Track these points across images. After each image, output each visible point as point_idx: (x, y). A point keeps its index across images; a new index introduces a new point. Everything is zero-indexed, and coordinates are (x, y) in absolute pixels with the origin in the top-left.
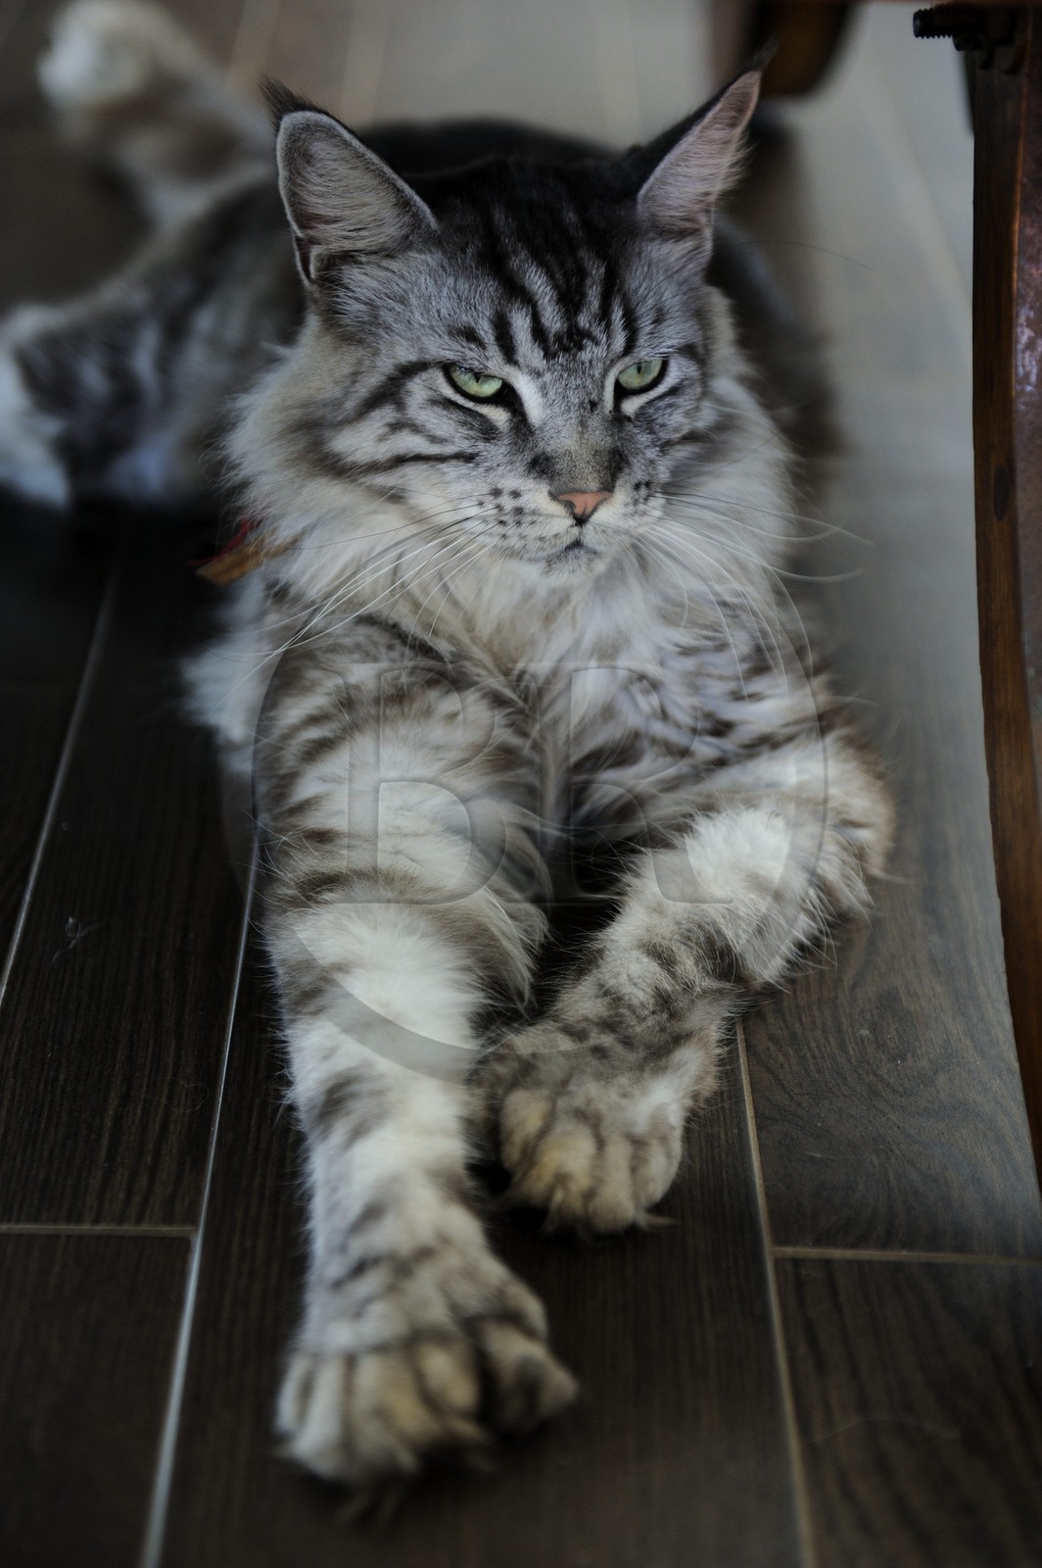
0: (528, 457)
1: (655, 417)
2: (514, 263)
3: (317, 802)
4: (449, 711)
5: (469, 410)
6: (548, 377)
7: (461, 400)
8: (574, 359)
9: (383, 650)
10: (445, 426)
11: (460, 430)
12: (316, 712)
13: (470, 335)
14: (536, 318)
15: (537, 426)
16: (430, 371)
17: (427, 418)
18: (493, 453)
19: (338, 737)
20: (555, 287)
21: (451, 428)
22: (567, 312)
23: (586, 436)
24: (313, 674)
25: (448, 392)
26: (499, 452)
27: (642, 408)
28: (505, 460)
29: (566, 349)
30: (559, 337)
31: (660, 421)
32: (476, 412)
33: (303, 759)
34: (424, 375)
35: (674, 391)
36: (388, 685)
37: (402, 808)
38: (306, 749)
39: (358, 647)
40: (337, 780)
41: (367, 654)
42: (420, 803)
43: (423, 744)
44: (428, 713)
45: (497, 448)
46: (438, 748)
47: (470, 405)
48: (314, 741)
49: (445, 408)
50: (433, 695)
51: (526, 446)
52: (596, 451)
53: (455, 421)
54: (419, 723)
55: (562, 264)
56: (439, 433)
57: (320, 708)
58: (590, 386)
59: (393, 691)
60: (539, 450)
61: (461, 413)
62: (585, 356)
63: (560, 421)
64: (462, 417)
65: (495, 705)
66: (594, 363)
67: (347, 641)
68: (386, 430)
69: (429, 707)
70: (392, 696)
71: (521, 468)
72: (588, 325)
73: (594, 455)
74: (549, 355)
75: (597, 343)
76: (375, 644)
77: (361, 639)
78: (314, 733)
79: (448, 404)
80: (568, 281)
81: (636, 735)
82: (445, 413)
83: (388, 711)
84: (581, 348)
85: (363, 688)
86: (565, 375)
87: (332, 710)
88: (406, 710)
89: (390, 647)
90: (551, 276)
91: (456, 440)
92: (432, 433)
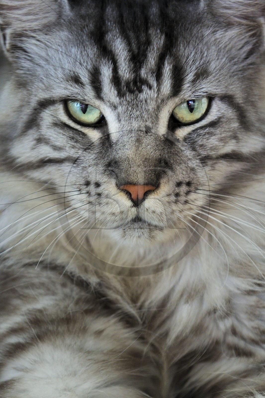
0: (106, 161)
1: (196, 140)
2: (109, 37)
3: (12, 383)
4: (97, 329)
5: (76, 130)
6: (120, 109)
7: (72, 124)
8: (136, 98)
9: (59, 287)
10: (60, 139)
11: (70, 142)
12: (15, 326)
13: (76, 80)
14: (115, 70)
15: (114, 142)
16: (56, 105)
17: (50, 134)
18: (87, 158)
19: (28, 343)
20: (130, 50)
21: (64, 141)
22: (135, 66)
23: (140, 149)
24: (16, 302)
25: (65, 119)
26: (91, 158)
27: (190, 134)
28: (93, 162)
29: (131, 92)
30: (128, 84)
31: (200, 143)
32: (81, 131)
33: (6, 356)
34: (52, 108)
35: (213, 124)
36: (61, 311)
37: (65, 390)
38: (8, 349)
39: (42, 285)
40: (25, 370)
41: (49, 289)
42: (76, 387)
43: (81, 349)
44: (84, 330)
45: (90, 155)
46: (89, 352)
47: (78, 127)
48: (13, 345)
49: (62, 129)
50: (88, 319)
51: (106, 154)
52: (146, 159)
53: (67, 137)
54: (78, 336)
55: (138, 38)
56: (58, 144)
57: (18, 323)
58: (146, 116)
59: (64, 316)
60: (111, 157)
61: (71, 132)
62: (142, 96)
63: (125, 139)
64: (71, 134)
65: (128, 325)
66: (148, 101)
67: (36, 281)
68: (34, 142)
69: (85, 327)
70: (63, 319)
71: (101, 168)
72: (146, 75)
73: (144, 162)
74: (121, 94)
75: (150, 87)
76: (53, 283)
77: (44, 280)
78: (14, 340)
79: (65, 126)
80: (139, 48)
81: (217, 343)
82: (61, 131)
83: (59, 328)
84: (140, 91)
85: (45, 313)
86: (130, 108)
87: (25, 325)
88: (71, 328)
89: (64, 285)
90: (129, 44)
91: (67, 148)
92: (53, 144)
